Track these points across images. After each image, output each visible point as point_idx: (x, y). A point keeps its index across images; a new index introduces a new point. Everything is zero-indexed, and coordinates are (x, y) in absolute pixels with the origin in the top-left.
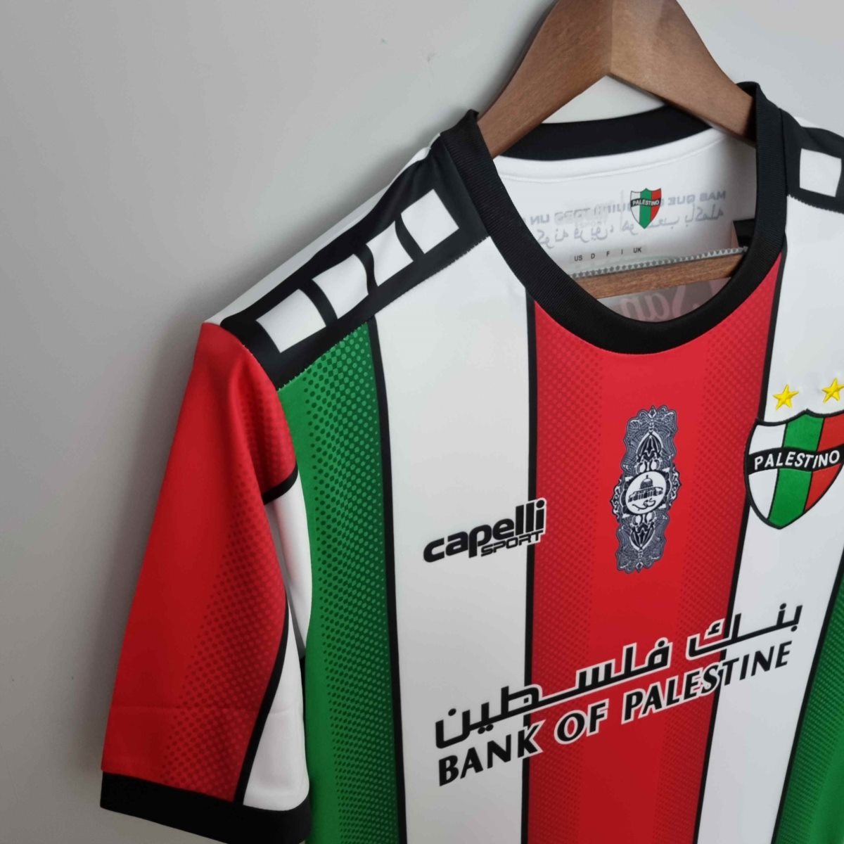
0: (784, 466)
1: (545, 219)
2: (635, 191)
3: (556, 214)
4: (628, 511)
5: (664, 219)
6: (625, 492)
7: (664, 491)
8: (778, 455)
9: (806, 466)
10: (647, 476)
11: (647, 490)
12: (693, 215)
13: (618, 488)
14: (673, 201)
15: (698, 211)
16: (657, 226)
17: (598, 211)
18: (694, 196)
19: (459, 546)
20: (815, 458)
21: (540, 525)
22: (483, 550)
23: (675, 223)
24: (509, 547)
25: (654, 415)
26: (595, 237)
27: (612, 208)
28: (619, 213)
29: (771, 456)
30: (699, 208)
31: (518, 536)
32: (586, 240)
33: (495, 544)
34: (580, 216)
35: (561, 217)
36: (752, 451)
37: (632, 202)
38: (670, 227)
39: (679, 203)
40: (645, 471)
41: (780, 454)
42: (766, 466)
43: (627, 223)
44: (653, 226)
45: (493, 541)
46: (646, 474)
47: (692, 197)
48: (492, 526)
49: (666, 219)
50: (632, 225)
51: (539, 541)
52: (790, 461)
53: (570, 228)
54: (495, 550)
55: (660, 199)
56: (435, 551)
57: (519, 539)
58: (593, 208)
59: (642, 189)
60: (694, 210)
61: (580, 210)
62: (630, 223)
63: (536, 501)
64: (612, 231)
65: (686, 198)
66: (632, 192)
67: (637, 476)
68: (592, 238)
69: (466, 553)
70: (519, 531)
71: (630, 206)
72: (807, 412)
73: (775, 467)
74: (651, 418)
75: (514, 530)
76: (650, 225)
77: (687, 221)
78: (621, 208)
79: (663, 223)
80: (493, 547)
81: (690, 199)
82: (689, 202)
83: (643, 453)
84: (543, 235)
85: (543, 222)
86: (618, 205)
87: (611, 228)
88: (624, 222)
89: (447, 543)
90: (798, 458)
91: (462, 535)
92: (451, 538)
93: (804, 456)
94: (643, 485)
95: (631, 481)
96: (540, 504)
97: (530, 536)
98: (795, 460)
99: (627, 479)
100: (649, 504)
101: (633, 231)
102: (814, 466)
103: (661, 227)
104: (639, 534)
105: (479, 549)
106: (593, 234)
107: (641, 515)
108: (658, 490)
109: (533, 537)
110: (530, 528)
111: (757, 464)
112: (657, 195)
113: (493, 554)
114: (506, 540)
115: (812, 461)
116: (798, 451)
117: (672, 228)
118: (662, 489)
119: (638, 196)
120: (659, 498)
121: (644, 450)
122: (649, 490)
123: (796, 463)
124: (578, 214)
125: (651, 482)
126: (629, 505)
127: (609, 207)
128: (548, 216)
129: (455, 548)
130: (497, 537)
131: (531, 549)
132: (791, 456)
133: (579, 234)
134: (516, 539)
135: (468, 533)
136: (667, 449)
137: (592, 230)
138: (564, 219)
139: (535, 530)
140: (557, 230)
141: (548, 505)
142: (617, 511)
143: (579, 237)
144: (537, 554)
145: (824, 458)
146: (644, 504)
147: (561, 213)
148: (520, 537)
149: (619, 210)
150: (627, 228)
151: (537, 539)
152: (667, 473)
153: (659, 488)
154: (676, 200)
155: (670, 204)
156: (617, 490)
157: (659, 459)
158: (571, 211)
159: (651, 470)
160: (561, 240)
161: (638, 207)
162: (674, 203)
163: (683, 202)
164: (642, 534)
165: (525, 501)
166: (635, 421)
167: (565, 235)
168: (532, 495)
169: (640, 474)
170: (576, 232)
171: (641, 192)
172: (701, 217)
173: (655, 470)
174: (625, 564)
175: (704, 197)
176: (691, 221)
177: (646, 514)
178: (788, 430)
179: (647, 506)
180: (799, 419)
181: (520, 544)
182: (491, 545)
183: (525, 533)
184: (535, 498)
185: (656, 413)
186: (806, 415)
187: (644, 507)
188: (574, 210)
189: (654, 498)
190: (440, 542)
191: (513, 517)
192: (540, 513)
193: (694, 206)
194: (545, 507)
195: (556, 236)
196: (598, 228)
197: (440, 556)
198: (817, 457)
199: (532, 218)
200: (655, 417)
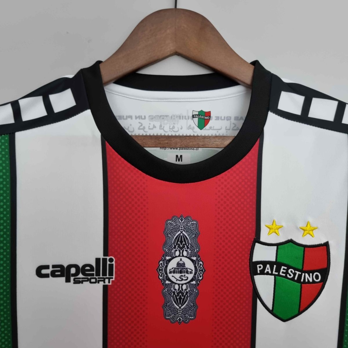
0: (279, 275)
1: (143, 117)
2: (195, 110)
3: (149, 116)
4: (169, 280)
5: (212, 127)
6: (167, 267)
7: (194, 272)
8: (274, 267)
9: (296, 279)
10: (181, 259)
11: (181, 268)
12: (230, 127)
13: (161, 262)
14: (217, 118)
15: (234, 125)
16: (208, 130)
17: (173, 117)
18: (230, 117)
19: (59, 273)
20: (302, 274)
21: (111, 274)
22: (74, 279)
23: (219, 129)
24: (91, 283)
25: (183, 221)
26: (171, 130)
27: (181, 117)
28: (186, 120)
29: (268, 266)
30: (233, 124)
31: (97, 277)
32: (166, 130)
33: (82, 278)
34: (163, 118)
35: (152, 118)
36: (255, 259)
37: (193, 116)
38: (217, 131)
39: (221, 119)
40: (179, 256)
41: (275, 266)
42: (266, 272)
43: (190, 126)
44: (206, 129)
45: (81, 276)
46: (180, 258)
47: (229, 118)
48: (81, 266)
49: (214, 127)
50: (193, 127)
51: (110, 284)
52: (283, 273)
53: (157, 124)
54: (82, 282)
55: (210, 116)
56: (44, 272)
57: (98, 279)
58: (170, 116)
59: (199, 110)
60: (231, 124)
61: (163, 116)
62: (192, 126)
63: (108, 258)
64: (181, 129)
65: (226, 117)
66: (193, 111)
67: (174, 258)
68: (170, 131)
69: (64, 279)
70: (98, 274)
71: (192, 118)
72: (291, 241)
73: (272, 274)
74: (181, 223)
75: (94, 272)
76: (204, 128)
77: (226, 129)
78: (187, 117)
79: (212, 128)
80: (81, 280)
81: (228, 118)
82: (227, 120)
83: (177, 244)
84: (142, 125)
85: (142, 119)
86: (185, 116)
87: (181, 127)
88: (188, 125)
89: (51, 269)
90: (289, 271)
91: (61, 266)
92: (54, 266)
93: (293, 271)
94: (178, 264)
95: (170, 260)
96: (111, 260)
97: (104, 279)
98: (287, 273)
99: (168, 258)
100: (184, 278)
101: (194, 130)
102: (302, 280)
103: (211, 130)
104: (178, 297)
105: (72, 278)
106: (170, 129)
107: (179, 285)
108: (189, 270)
109: (107, 281)
110: (104, 274)
111: (259, 269)
112: (208, 114)
113: (81, 284)
114: (89, 277)
115: (300, 276)
116: (289, 267)
117: (218, 132)
118: (192, 270)
119: (197, 113)
120: (190, 276)
121: (177, 242)
122: (183, 269)
123: (288, 275)
124: (162, 117)
125: (184, 264)
126: (170, 276)
127: (180, 116)
128: (145, 116)
129: (57, 273)
130: (84, 274)
131: (105, 288)
132: (284, 269)
133: (162, 128)
134: (96, 278)
135: (65, 266)
136: (193, 245)
137: (170, 126)
138: (154, 119)
139: (108, 276)
140: (150, 124)
141: (116, 262)
142: (162, 278)
143: (162, 129)
144: (109, 292)
145: (309, 276)
146: (180, 278)
147: (153, 116)
148: (98, 278)
149: (185, 119)
150: (191, 128)
151: (109, 282)
152: (195, 260)
153: (190, 269)
154: (220, 118)
155: (216, 120)
156: (161, 264)
157: (188, 250)
158: (158, 116)
159: (183, 256)
160: (152, 129)
161: (197, 118)
162: (218, 119)
163: (224, 119)
164: (180, 297)
165: (101, 256)
166: (171, 222)
167: (154, 127)
168: (106, 253)
169: (176, 257)
170: (161, 126)
171: (199, 112)
172: (235, 128)
173: (186, 257)
174: (169, 315)
175: (236, 118)
176: (229, 130)
177: (182, 285)
178: (279, 250)
179: (182, 280)
180: (286, 245)
181: (98, 283)
182: (80, 278)
183: (101, 276)
184: (108, 256)
185: (184, 220)
186: (291, 243)
187: (180, 279)
188: (159, 115)
189: (187, 275)
190: (47, 267)
191: (94, 265)
192: (111, 266)
193: (231, 122)
194: (114, 263)
195: (149, 126)
196: (173, 126)
197: (47, 276)
198: (303, 274)
199: (136, 116)
200: (184, 222)
